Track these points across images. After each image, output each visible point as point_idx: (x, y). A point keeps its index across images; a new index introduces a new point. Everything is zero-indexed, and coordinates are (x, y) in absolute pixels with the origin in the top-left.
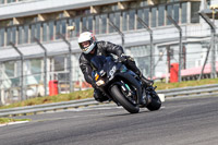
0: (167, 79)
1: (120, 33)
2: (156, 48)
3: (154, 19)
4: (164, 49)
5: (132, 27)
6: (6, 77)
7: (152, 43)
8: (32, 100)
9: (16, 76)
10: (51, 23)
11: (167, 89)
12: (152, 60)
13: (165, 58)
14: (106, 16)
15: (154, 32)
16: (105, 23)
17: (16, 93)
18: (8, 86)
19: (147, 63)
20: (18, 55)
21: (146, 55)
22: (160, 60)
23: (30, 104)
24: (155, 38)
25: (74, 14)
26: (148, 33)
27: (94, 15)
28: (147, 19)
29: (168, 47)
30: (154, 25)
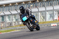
0: (58, 20)
1: (45, 7)
2: (55, 11)
3: (54, 3)
4: (57, 12)
5: (48, 6)
6: (14, 19)
7: (54, 10)
8: (21, 25)
9: (17, 18)
10: (27, 4)
11: (58, 22)
12: (54, 15)
13: (57, 14)
14: (41, 2)
15: (54, 7)
16: (41, 4)
17: (17, 23)
18: (15, 21)
19: (52, 15)
20: (17, 13)
21: (52, 13)
22: (56, 14)
23: (21, 26)
24: (54, 8)
25: (32, 2)
26: (53, 7)
27: (38, 2)
28: (52, 4)
29: (58, 11)
30: (54, 5)
